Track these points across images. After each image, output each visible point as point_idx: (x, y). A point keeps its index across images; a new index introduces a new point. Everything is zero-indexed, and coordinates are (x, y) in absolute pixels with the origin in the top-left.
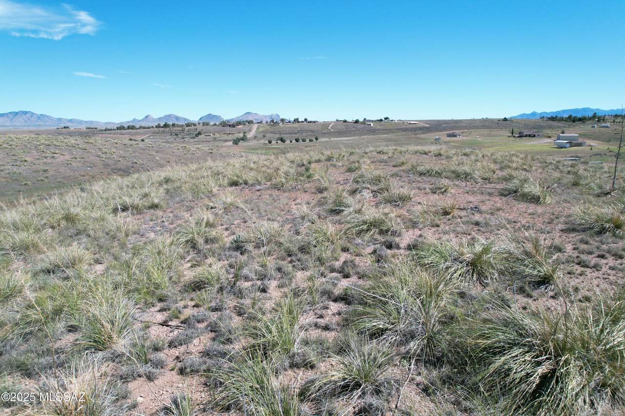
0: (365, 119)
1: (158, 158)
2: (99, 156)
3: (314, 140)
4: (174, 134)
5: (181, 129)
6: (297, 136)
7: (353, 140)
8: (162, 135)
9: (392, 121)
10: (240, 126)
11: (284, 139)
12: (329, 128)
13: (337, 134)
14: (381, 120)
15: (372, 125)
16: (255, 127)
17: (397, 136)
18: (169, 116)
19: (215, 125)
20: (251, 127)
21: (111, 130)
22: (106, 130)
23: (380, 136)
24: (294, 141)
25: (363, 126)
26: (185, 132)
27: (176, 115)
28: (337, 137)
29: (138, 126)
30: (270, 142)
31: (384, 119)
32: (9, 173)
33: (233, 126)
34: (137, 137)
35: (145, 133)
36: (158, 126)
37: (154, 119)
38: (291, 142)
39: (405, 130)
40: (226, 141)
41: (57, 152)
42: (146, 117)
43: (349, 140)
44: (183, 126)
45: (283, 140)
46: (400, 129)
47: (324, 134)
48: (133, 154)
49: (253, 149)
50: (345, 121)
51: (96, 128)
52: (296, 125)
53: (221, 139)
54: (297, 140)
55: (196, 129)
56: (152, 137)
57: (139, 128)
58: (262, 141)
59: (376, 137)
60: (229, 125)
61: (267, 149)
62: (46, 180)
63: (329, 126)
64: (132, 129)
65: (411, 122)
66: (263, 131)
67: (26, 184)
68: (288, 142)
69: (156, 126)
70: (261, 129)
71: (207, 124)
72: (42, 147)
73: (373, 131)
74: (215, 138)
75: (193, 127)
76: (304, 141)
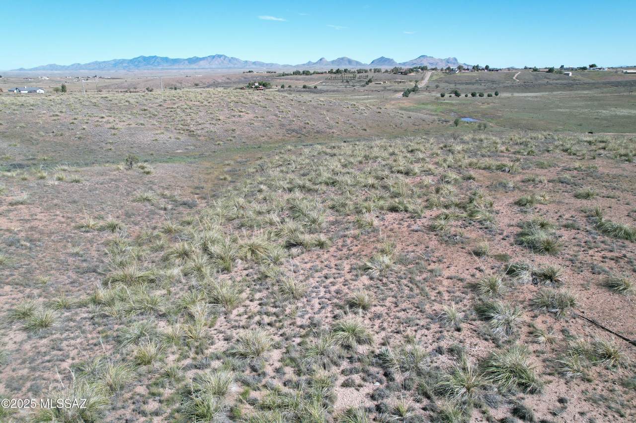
0: (562, 67)
1: (328, 118)
2: (276, 115)
3: (494, 95)
4: (345, 81)
5: (352, 75)
6: (473, 88)
7: (541, 97)
8: (333, 81)
9: (600, 69)
10: (412, 74)
11: (459, 92)
12: (514, 78)
13: (523, 88)
14: (584, 68)
15: (571, 75)
16: (428, 74)
17: (602, 93)
18: (342, 59)
19: (386, 71)
20: (424, 75)
21: (287, 75)
22: (283, 75)
23: (579, 92)
24: (470, 95)
25: (557, 76)
26: (356, 79)
27: (349, 57)
28: (523, 92)
29: (312, 72)
30: (443, 96)
31: (588, 67)
32: (207, 132)
33: (405, 73)
34: (311, 83)
35: (318, 79)
36: (331, 72)
37: (327, 62)
38: (466, 96)
39: (617, 84)
40: (396, 91)
41: (243, 110)
42: (321, 60)
43: (536, 97)
44: (354, 72)
45: (457, 95)
46: (609, 83)
47: (506, 89)
48: (306, 114)
49: (423, 104)
50: (535, 70)
51: (275, 72)
52: (475, 73)
53: (391, 88)
54: (473, 95)
55: (367, 76)
56: (324, 84)
57: (314, 73)
58: (434, 94)
59: (573, 93)
60: (401, 72)
61: (438, 104)
62: (234, 140)
63: (514, 76)
64: (307, 74)
65: (628, 71)
66: (436, 80)
67: (219, 144)
68: (463, 95)
69: (329, 72)
70: (435, 78)
71: (378, 71)
72: (232, 104)
73: (571, 85)
74: (385, 87)
75: (364, 74)
76: (481, 95)
